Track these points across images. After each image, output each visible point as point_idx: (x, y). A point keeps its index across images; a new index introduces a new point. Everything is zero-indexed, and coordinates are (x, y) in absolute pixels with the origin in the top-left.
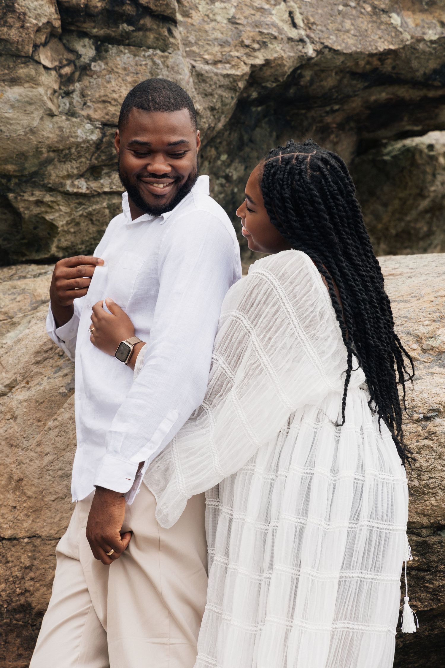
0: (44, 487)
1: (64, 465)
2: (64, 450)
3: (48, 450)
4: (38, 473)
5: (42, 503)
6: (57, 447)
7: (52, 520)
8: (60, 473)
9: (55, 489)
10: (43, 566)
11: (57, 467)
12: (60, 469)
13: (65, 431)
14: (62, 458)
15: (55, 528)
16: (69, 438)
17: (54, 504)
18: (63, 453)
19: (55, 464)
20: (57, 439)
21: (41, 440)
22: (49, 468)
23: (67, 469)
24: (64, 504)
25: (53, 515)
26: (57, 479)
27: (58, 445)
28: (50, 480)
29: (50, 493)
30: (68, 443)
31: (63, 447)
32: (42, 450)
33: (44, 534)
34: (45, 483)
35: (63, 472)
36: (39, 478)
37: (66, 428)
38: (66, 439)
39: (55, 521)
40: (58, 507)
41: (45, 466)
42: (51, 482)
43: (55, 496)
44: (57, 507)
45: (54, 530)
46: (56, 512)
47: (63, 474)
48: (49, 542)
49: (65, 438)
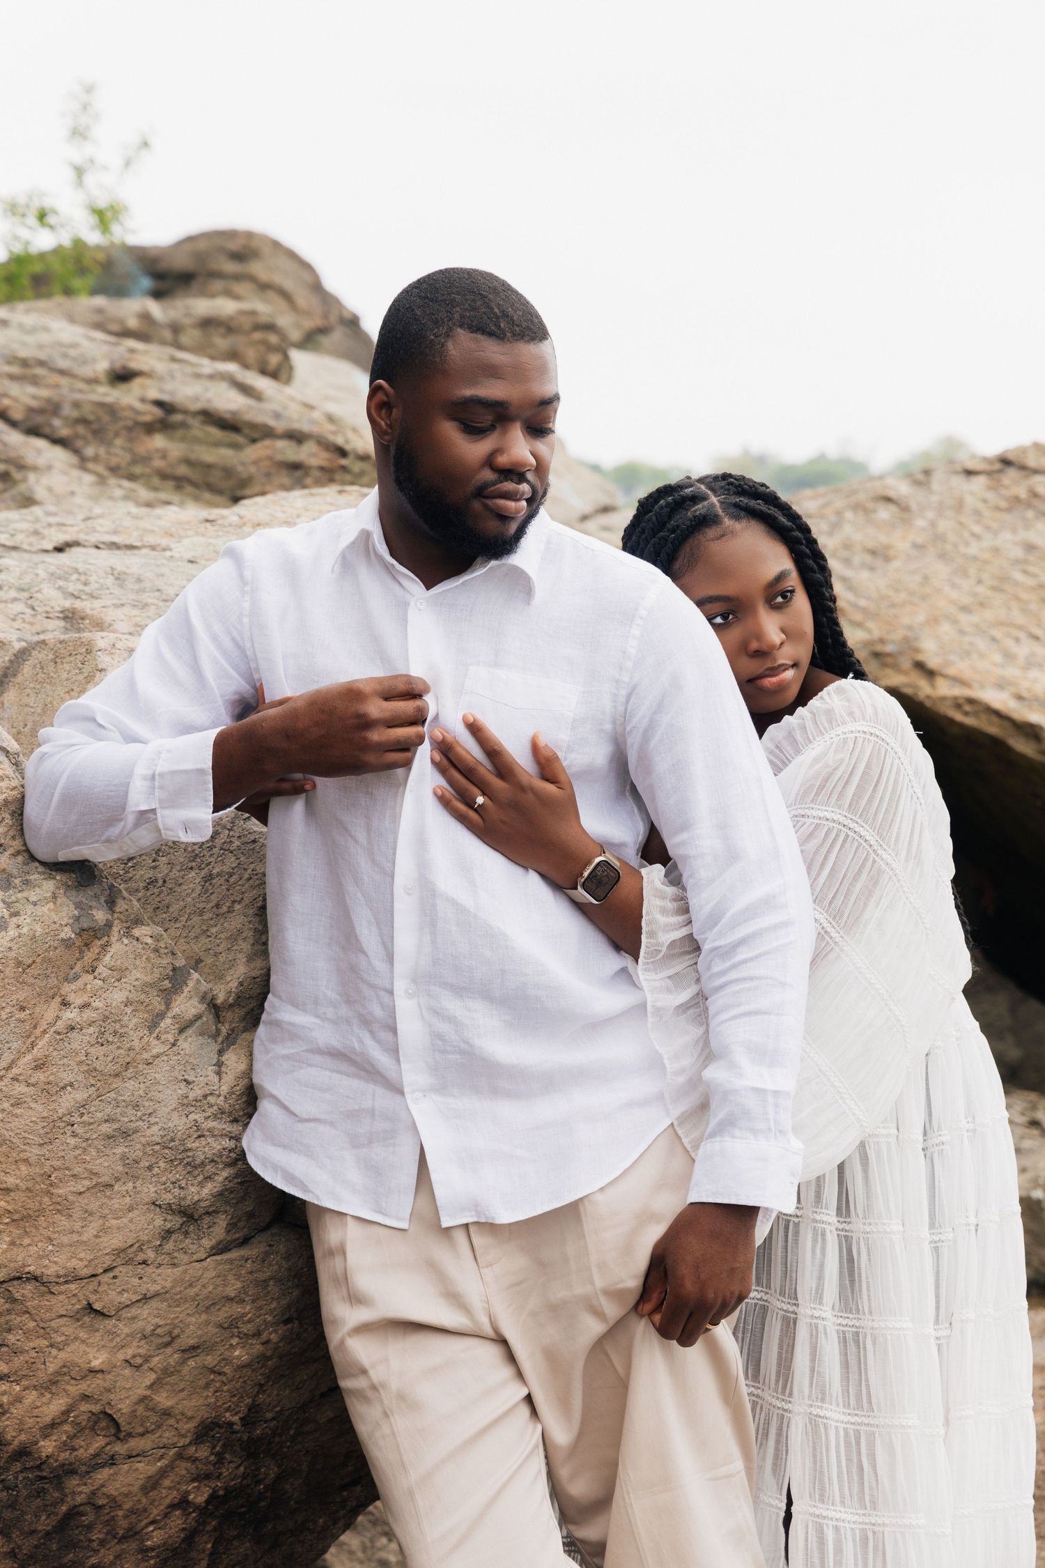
0: (57, 1163)
1: (118, 1110)
2: (117, 1075)
3: (67, 1077)
4: (42, 1132)
5: (46, 1199)
6: (95, 1069)
7: (75, 1237)
8: (106, 1128)
9: (89, 1167)
10: (32, 1345)
11: (99, 1115)
12: (106, 1121)
13: (115, 1032)
14: (113, 1095)
15: (82, 1255)
16: (130, 1049)
17: (83, 1201)
18: (117, 1083)
19: (93, 1109)
20: (93, 1051)
21: (46, 1057)
22: (76, 1119)
23: (126, 1120)
24: (110, 1198)
25: (77, 1226)
26: (96, 1142)
27: (97, 1065)
28: (76, 1147)
29: (74, 1176)
30: (128, 1059)
31: (111, 1068)
32: (51, 1078)
33: (51, 1271)
34: (63, 1154)
35: (116, 1126)
36: (41, 1145)
37: (117, 1026)
38: (121, 1051)
39: (84, 1238)
40: (94, 1206)
41: (65, 1115)
42: (78, 1152)
43: (87, 1183)
44: (88, 1208)
45: (81, 1260)
46: (84, 1219)
47: (114, 1130)
48: (63, 1288)
49: (119, 1048)
